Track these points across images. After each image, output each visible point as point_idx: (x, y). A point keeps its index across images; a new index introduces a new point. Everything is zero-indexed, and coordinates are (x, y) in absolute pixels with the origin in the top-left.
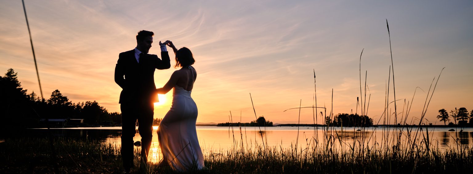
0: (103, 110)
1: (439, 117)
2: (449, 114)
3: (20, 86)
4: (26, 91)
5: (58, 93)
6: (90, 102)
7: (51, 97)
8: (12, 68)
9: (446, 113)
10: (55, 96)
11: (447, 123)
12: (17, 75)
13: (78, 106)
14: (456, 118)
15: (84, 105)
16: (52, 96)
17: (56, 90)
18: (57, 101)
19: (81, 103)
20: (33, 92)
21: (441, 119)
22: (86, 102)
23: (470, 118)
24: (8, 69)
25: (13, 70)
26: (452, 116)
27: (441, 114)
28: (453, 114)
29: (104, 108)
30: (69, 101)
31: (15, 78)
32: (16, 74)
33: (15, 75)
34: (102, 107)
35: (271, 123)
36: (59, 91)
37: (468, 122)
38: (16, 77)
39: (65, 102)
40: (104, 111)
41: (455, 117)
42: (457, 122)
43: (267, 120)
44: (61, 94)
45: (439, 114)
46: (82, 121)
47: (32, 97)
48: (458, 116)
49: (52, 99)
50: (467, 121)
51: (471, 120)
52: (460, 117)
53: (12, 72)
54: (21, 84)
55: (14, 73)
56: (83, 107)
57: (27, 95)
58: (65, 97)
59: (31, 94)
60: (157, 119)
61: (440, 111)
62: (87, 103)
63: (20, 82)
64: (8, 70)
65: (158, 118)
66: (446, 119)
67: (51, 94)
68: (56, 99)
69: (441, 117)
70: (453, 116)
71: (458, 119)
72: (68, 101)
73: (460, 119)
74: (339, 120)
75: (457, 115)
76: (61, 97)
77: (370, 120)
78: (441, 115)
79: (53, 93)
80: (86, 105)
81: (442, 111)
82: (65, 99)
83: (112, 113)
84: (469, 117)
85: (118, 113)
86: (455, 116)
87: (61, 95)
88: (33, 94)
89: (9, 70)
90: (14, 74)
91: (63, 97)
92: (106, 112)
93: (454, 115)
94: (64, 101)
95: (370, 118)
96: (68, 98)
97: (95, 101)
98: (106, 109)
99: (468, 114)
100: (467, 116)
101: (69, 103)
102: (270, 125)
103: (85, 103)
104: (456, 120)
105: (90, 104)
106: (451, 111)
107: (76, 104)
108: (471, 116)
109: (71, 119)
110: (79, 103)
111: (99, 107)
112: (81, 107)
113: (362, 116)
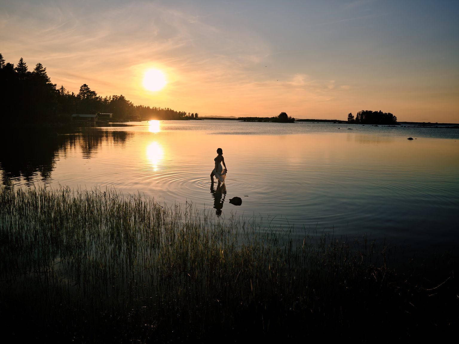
0: (129, 104)
3: (50, 82)
4: (55, 85)
5: (86, 88)
6: (116, 96)
7: (79, 92)
8: (41, 63)
10: (83, 90)
12: (46, 70)
13: (105, 99)
15: (111, 99)
16: (81, 90)
17: (84, 85)
18: (86, 95)
19: (108, 97)
20: (63, 87)
22: (113, 96)
25: (41, 65)
29: (130, 102)
30: (97, 96)
31: (44, 74)
32: (45, 69)
33: (44, 71)
35: (293, 119)
36: (87, 86)
38: (46, 73)
39: (94, 97)
43: (289, 116)
44: (89, 89)
47: (62, 92)
49: (81, 94)
53: (40, 67)
54: (51, 79)
55: (42, 68)
56: (110, 101)
57: (56, 89)
58: (93, 92)
59: (60, 89)
60: (180, 112)
62: (114, 97)
63: (49, 77)
64: (36, 65)
67: (80, 89)
68: (85, 93)
74: (362, 117)
76: (89, 91)
77: (393, 118)
79: (81, 87)
80: (113, 98)
82: (94, 93)
83: (137, 106)
87: (90, 90)
88: (62, 88)
89: (38, 65)
90: (43, 69)
91: (92, 92)
92: (132, 105)
94: (93, 95)
95: (394, 116)
96: (96, 92)
97: (122, 95)
98: (132, 103)
101: (97, 98)
102: (292, 121)
103: (112, 97)
105: (117, 98)
107: (104, 97)
109: (101, 114)
110: (107, 97)
111: (126, 100)
112: (108, 100)
113: (386, 114)
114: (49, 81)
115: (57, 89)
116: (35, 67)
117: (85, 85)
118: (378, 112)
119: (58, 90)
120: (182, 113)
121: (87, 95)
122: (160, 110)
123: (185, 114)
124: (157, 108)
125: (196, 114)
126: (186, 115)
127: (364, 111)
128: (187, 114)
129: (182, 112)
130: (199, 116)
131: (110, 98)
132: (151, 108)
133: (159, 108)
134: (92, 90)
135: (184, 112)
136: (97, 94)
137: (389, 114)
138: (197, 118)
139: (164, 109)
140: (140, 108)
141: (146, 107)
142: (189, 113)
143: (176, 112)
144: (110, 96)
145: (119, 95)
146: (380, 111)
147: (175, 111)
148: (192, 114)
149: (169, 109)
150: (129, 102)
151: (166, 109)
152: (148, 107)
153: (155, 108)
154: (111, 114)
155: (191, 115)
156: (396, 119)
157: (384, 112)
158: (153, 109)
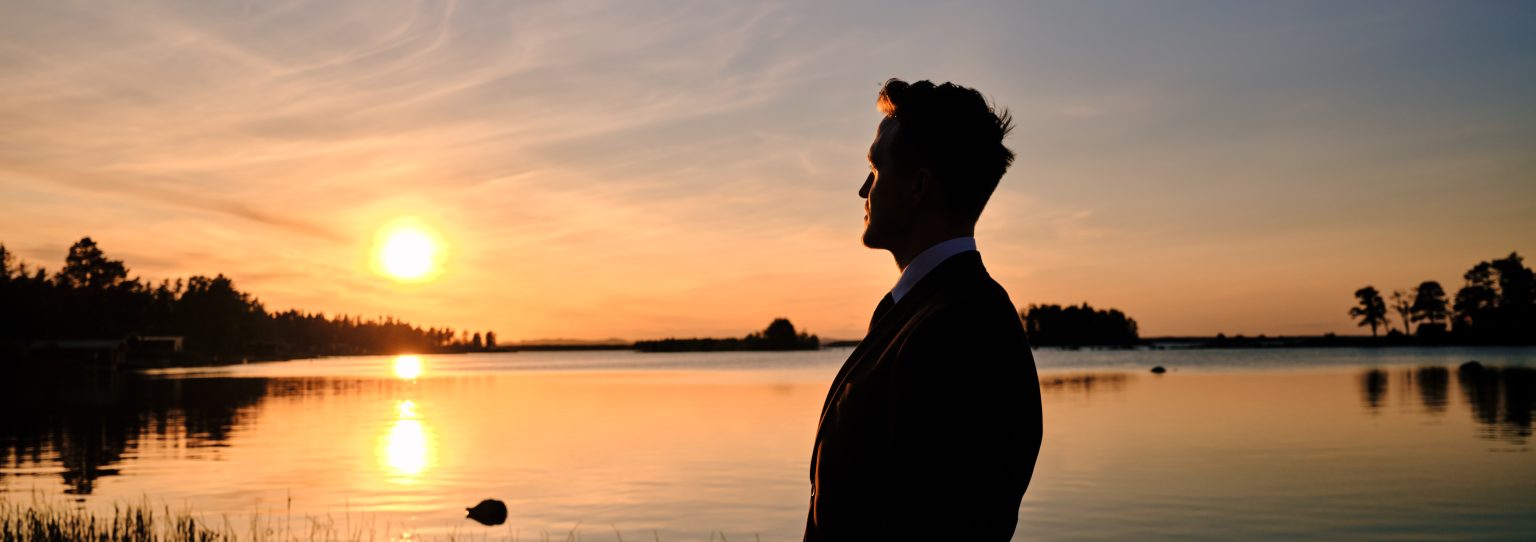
0: (250, 305)
1: (1356, 311)
2: (1389, 303)
5: (90, 249)
6: (202, 277)
7: (65, 264)
9: (1380, 300)
10: (79, 260)
11: (1382, 331)
13: (163, 290)
14: (1410, 316)
15: (184, 289)
16: (70, 258)
17: (84, 240)
18: (89, 276)
19: (173, 281)
21: (1361, 318)
22: (192, 279)
23: (1453, 316)
26: (1395, 311)
27: (1362, 303)
28: (1399, 302)
29: (254, 297)
30: (130, 277)
34: (245, 295)
35: (814, 339)
36: (95, 243)
37: (1449, 328)
39: (118, 281)
40: (251, 309)
41: (1404, 311)
42: (1413, 328)
43: (799, 329)
44: (100, 252)
45: (1356, 302)
46: (179, 341)
48: (1414, 310)
49: (71, 270)
50: (1444, 325)
51: (1457, 322)
52: (1421, 313)
56: (179, 296)
58: (116, 262)
60: (432, 330)
61: (1359, 294)
62: (194, 282)
65: (437, 328)
66: (1378, 320)
67: (67, 253)
68: (86, 269)
69: (1361, 312)
70: (1399, 309)
71: (1414, 320)
72: (126, 277)
73: (1422, 317)
75: (1411, 304)
76: (103, 263)
77: (1127, 324)
78: (1363, 307)
79: (72, 247)
80: (191, 287)
81: (1368, 295)
82: (118, 268)
83: (277, 314)
84: (1449, 313)
85: (300, 314)
86: (1406, 308)
87: (102, 256)
91: (110, 262)
92: (260, 309)
93: (1403, 306)
94: (114, 275)
95: (1130, 319)
96: (126, 266)
97: (221, 275)
98: (260, 301)
99: (1447, 301)
100: (1443, 309)
101: (130, 283)
102: (812, 344)
103: (185, 281)
104: (1411, 324)
105: (204, 283)
106: (1392, 294)
107: (155, 285)
108: (1456, 308)
109: (140, 338)
110: (167, 281)
111: (236, 293)
112: (172, 294)
113: (1104, 312)
117: (87, 242)
118: (1080, 307)
120: (440, 332)
121: (92, 274)
122: (360, 325)
123: (449, 334)
124: (350, 317)
125: (490, 336)
126: (452, 340)
128: (458, 336)
130: (500, 340)
131: (179, 284)
133: (358, 318)
135: (447, 330)
136: (129, 271)
137: (1114, 312)
138: (492, 348)
140: (291, 320)
141: (310, 316)
142: (466, 333)
143: (419, 331)
144: (181, 279)
145: (214, 275)
146: (1087, 302)
147: (414, 326)
148: (477, 337)
149: (391, 319)
150: (251, 299)
151: (384, 321)
152: (320, 317)
155: (470, 338)
156: (1136, 328)
157: (1097, 307)
158: (336, 322)
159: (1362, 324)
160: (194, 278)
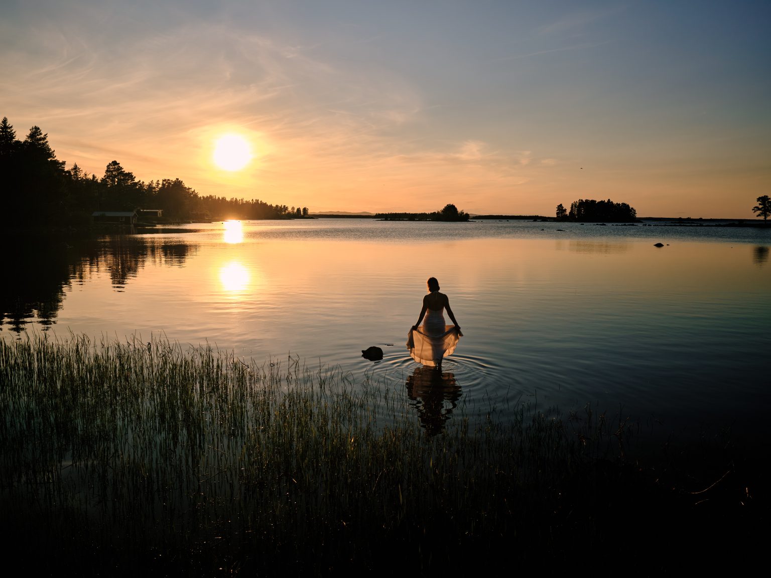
0: (191, 194)
1: (756, 209)
3: (54, 158)
4: (64, 163)
5: (116, 167)
6: (169, 180)
7: (105, 174)
8: (38, 126)
10: (112, 171)
12: (47, 138)
13: (150, 186)
15: (160, 186)
16: (107, 171)
17: (113, 162)
18: (116, 180)
19: (155, 182)
20: (76, 166)
21: (759, 212)
22: (163, 181)
24: (31, 128)
25: (39, 129)
27: (760, 204)
29: (193, 190)
30: (136, 180)
31: (43, 144)
32: (45, 135)
33: (44, 139)
34: (189, 189)
35: (467, 215)
36: (119, 164)
38: (47, 142)
39: (130, 182)
43: (459, 210)
44: (121, 168)
45: (757, 204)
47: (74, 175)
49: (108, 177)
53: (37, 132)
54: (55, 154)
55: (41, 134)
56: (157, 189)
58: (129, 173)
59: (72, 169)
60: (277, 206)
61: (759, 199)
62: (165, 183)
63: (53, 150)
64: (30, 130)
67: (106, 169)
68: (115, 176)
69: (759, 209)
72: (134, 180)
74: (579, 211)
76: (122, 173)
77: (631, 211)
78: (761, 207)
79: (108, 166)
80: (163, 184)
81: (764, 199)
82: (130, 176)
83: (203, 197)
87: (123, 170)
88: (76, 168)
89: (33, 129)
90: (42, 136)
91: (126, 173)
92: (196, 195)
94: (128, 180)
95: (632, 208)
96: (134, 175)
97: (178, 179)
98: (196, 192)
101: (136, 184)
102: (465, 218)
103: (161, 182)
105: (170, 183)
107: (147, 183)
109: (142, 210)
110: (152, 182)
111: (185, 188)
112: (154, 188)
113: (618, 205)
114: (52, 157)
115: (66, 169)
116: (28, 133)
117: (115, 163)
118: (606, 202)
119: (69, 172)
120: (281, 207)
121: (118, 179)
122: (243, 203)
123: (286, 208)
124: (238, 199)
125: (305, 210)
126: (287, 212)
127: (582, 200)
128: (290, 209)
129: (280, 205)
130: (310, 212)
131: (158, 184)
132: (228, 199)
133: (242, 200)
134: (126, 170)
135: (284, 206)
136: (135, 177)
137: (624, 204)
138: (305, 216)
139: (251, 201)
140: (210, 200)
141: (219, 198)
142: (293, 208)
143: (271, 206)
144: (158, 181)
145: (174, 179)
146: (609, 200)
147: (269, 204)
148: (299, 210)
149: (258, 201)
150: (191, 191)
151: (254, 201)
152: (224, 199)
153: (234, 199)
154: (160, 211)
155: (295, 210)
156: (635, 213)
157: (615, 202)
158: (231, 202)
159: (759, 215)
160: (164, 180)
